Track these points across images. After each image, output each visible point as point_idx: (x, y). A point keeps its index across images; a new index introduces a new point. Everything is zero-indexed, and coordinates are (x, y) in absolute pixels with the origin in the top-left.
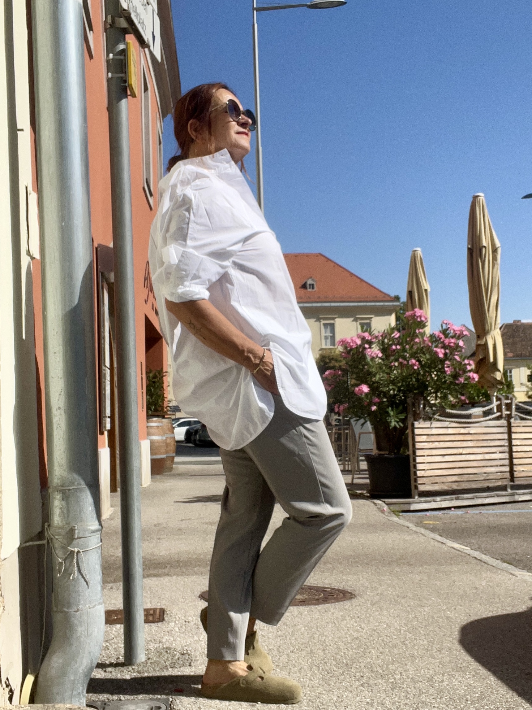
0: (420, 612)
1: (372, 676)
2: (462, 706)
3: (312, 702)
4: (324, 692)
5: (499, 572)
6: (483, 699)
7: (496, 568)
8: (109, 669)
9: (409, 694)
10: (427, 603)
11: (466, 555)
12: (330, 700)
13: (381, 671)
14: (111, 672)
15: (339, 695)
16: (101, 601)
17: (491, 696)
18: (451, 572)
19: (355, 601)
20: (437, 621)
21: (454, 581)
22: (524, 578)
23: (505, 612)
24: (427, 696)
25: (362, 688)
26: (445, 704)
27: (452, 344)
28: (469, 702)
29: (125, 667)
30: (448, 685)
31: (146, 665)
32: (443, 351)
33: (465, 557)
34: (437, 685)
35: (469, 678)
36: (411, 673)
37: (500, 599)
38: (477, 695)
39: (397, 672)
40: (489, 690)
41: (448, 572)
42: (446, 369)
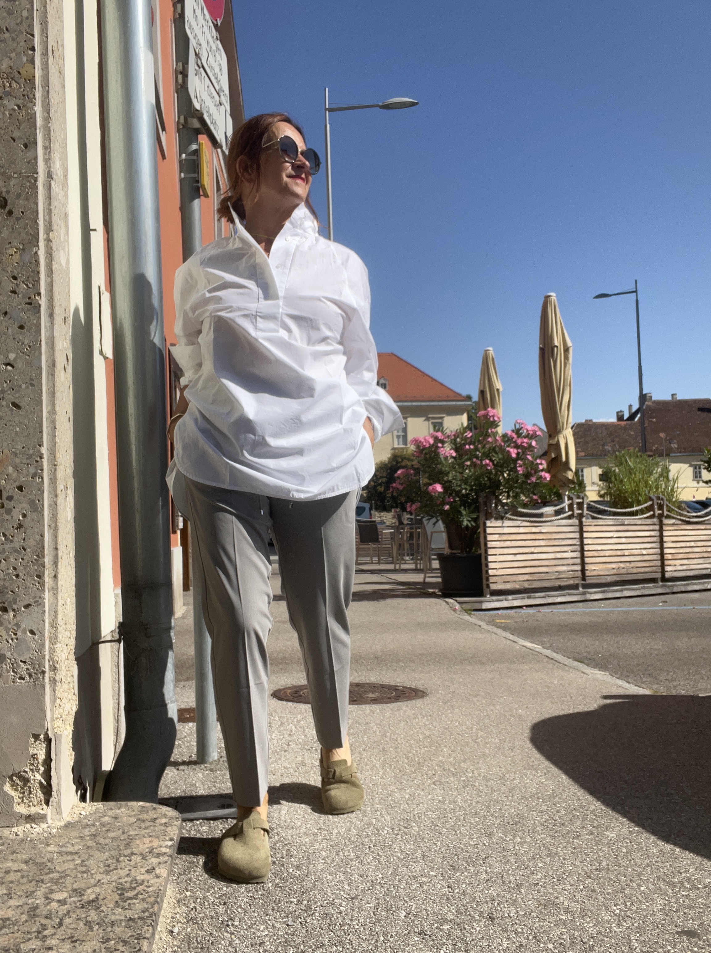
0: (492, 710)
1: (444, 775)
2: (534, 804)
3: (384, 800)
4: (396, 790)
5: (571, 670)
6: (554, 798)
7: (567, 666)
8: (182, 767)
9: (481, 792)
10: (500, 701)
11: (537, 653)
12: (402, 798)
13: (452, 769)
14: (184, 770)
15: (411, 793)
16: (174, 699)
17: (563, 794)
18: (523, 670)
19: (426, 700)
20: (509, 720)
21: (525, 680)
22: (595, 676)
23: (577, 711)
24: (499, 794)
25: (433, 786)
26: (517, 802)
27: (525, 445)
28: (541, 800)
29: (198, 766)
30: (519, 783)
31: (219, 764)
32: (516, 451)
33: (537, 655)
34: (509, 783)
35: (541, 776)
36: (483, 771)
37: (571, 697)
38: (549, 793)
39: (469, 770)
40: (561, 789)
41: (520, 671)
42: (519, 469)
